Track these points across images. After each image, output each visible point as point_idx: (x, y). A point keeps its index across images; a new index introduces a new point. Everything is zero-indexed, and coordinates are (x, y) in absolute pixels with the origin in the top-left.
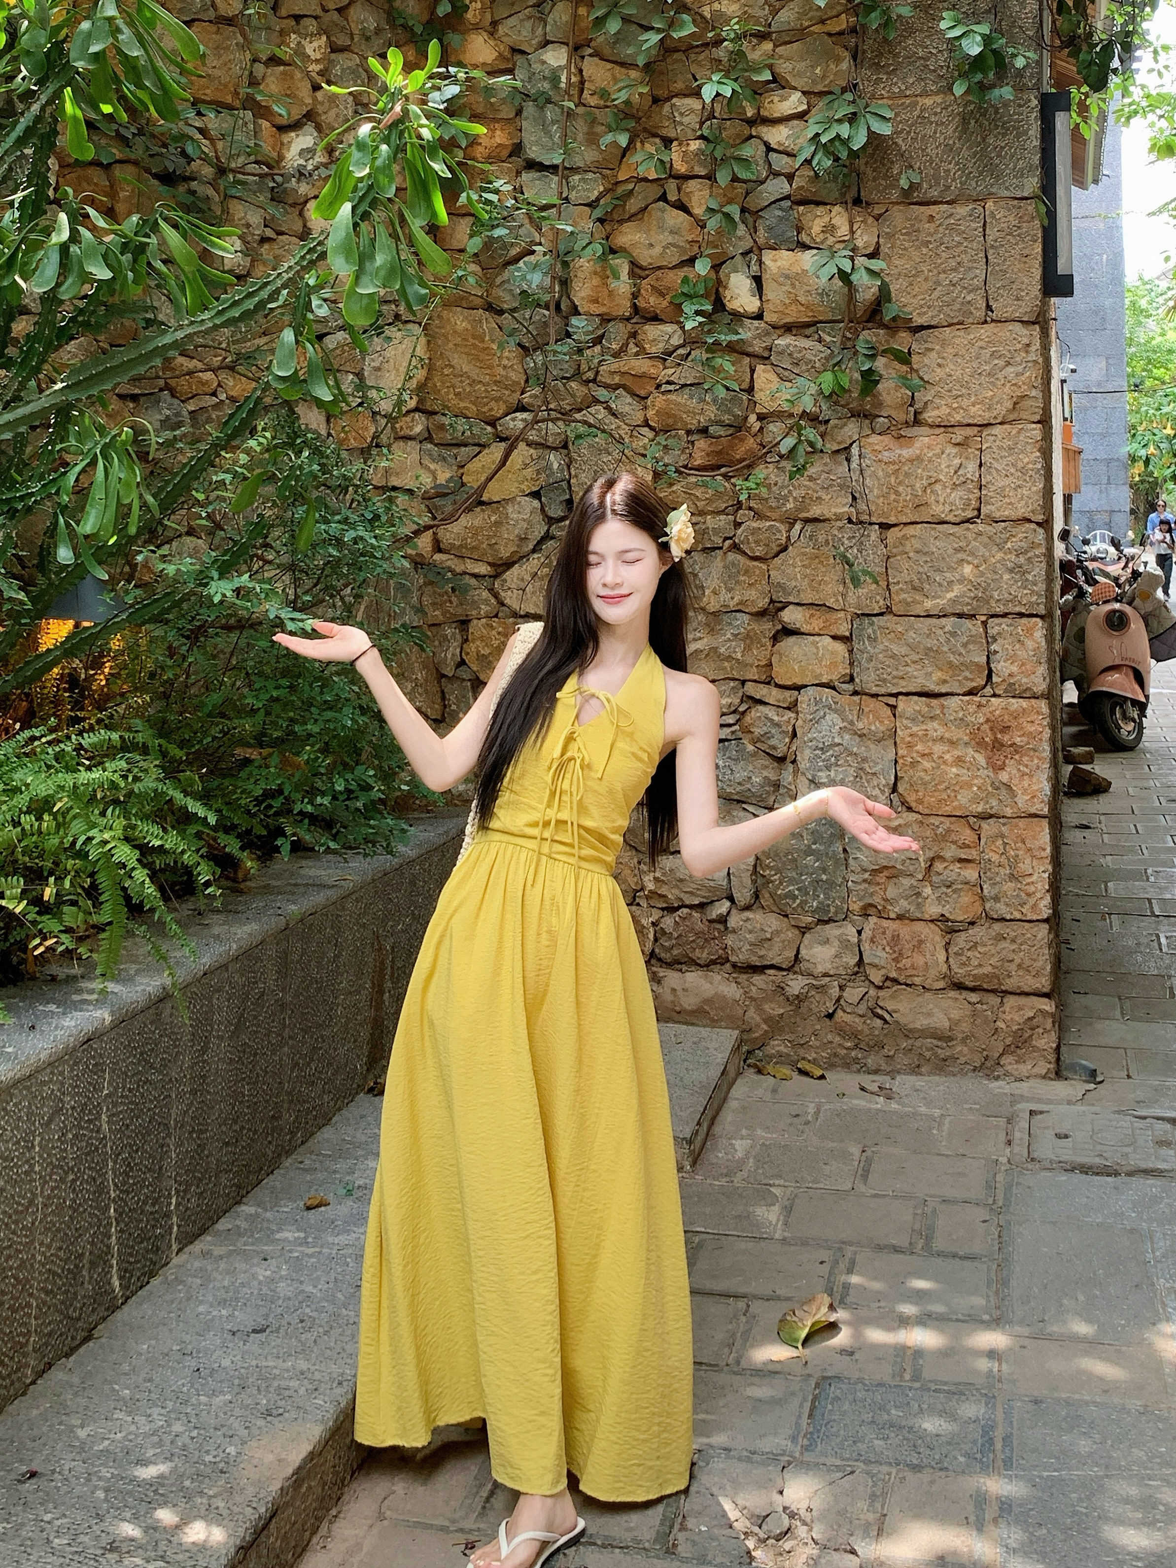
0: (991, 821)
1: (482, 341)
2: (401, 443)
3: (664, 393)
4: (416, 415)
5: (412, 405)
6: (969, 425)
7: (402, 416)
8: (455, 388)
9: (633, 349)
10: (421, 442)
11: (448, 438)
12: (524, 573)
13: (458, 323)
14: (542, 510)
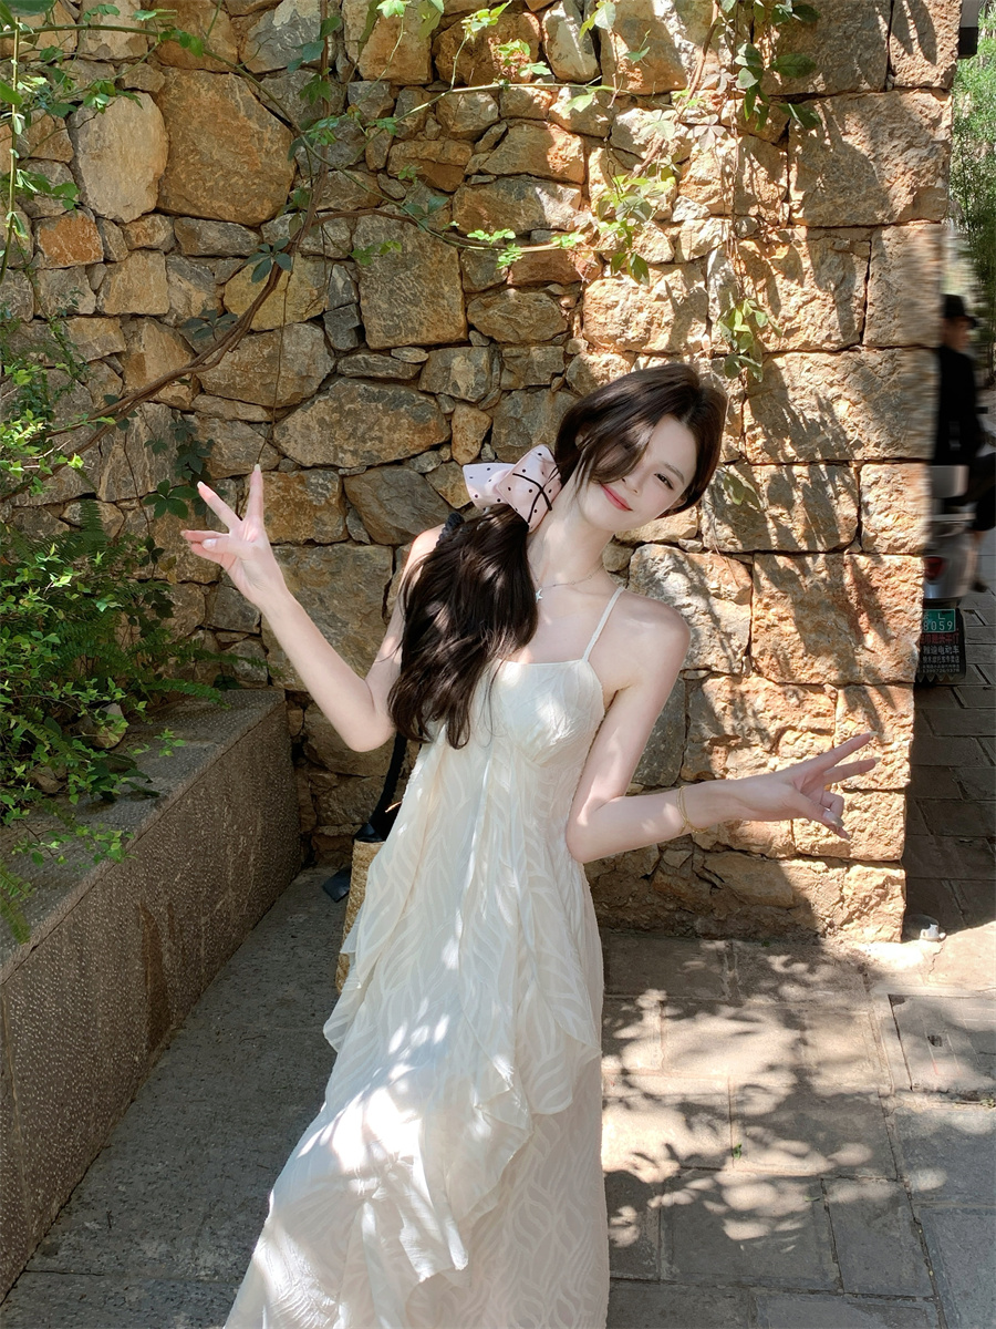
0: (850, 689)
1: (236, 117)
2: (139, 256)
3: (473, 187)
4: (157, 218)
5: (151, 205)
6: (856, 226)
7: (137, 220)
8: (204, 181)
9: (433, 127)
10: (166, 254)
11: (201, 248)
12: (308, 419)
13: (202, 92)
14: (327, 341)
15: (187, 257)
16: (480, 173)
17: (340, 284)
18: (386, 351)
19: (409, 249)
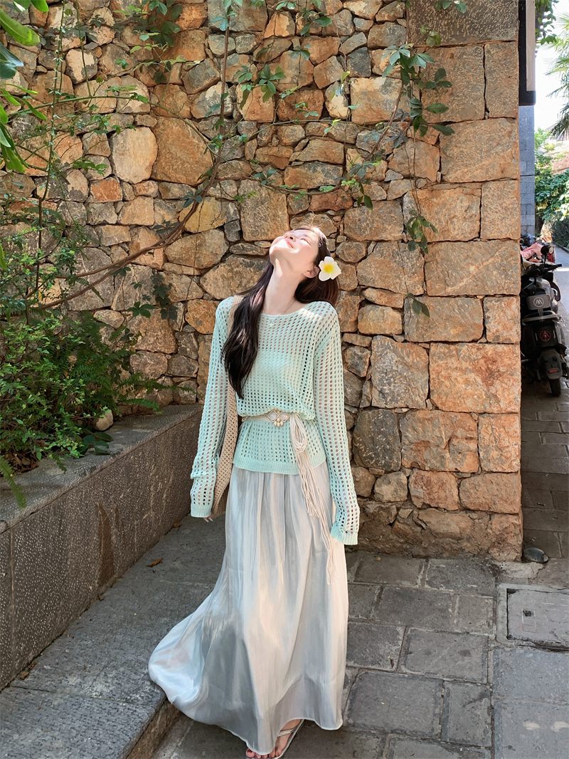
0: (485, 415)
1: (188, 138)
2: (141, 199)
3: (294, 167)
4: (151, 182)
5: (148, 176)
6: (474, 182)
7: (140, 183)
8: (173, 166)
9: (275, 141)
10: (154, 198)
11: (170, 196)
12: (216, 274)
13: (174, 127)
14: (225, 236)
15: (164, 200)
16: (296, 161)
17: (232, 211)
18: (253, 242)
19: (263, 195)
